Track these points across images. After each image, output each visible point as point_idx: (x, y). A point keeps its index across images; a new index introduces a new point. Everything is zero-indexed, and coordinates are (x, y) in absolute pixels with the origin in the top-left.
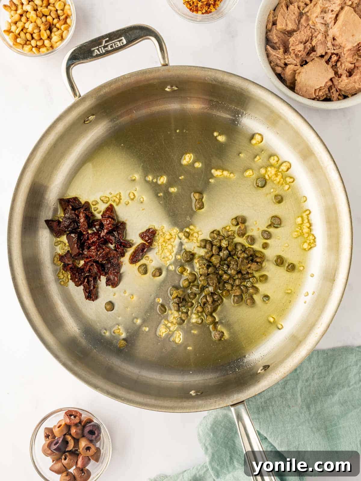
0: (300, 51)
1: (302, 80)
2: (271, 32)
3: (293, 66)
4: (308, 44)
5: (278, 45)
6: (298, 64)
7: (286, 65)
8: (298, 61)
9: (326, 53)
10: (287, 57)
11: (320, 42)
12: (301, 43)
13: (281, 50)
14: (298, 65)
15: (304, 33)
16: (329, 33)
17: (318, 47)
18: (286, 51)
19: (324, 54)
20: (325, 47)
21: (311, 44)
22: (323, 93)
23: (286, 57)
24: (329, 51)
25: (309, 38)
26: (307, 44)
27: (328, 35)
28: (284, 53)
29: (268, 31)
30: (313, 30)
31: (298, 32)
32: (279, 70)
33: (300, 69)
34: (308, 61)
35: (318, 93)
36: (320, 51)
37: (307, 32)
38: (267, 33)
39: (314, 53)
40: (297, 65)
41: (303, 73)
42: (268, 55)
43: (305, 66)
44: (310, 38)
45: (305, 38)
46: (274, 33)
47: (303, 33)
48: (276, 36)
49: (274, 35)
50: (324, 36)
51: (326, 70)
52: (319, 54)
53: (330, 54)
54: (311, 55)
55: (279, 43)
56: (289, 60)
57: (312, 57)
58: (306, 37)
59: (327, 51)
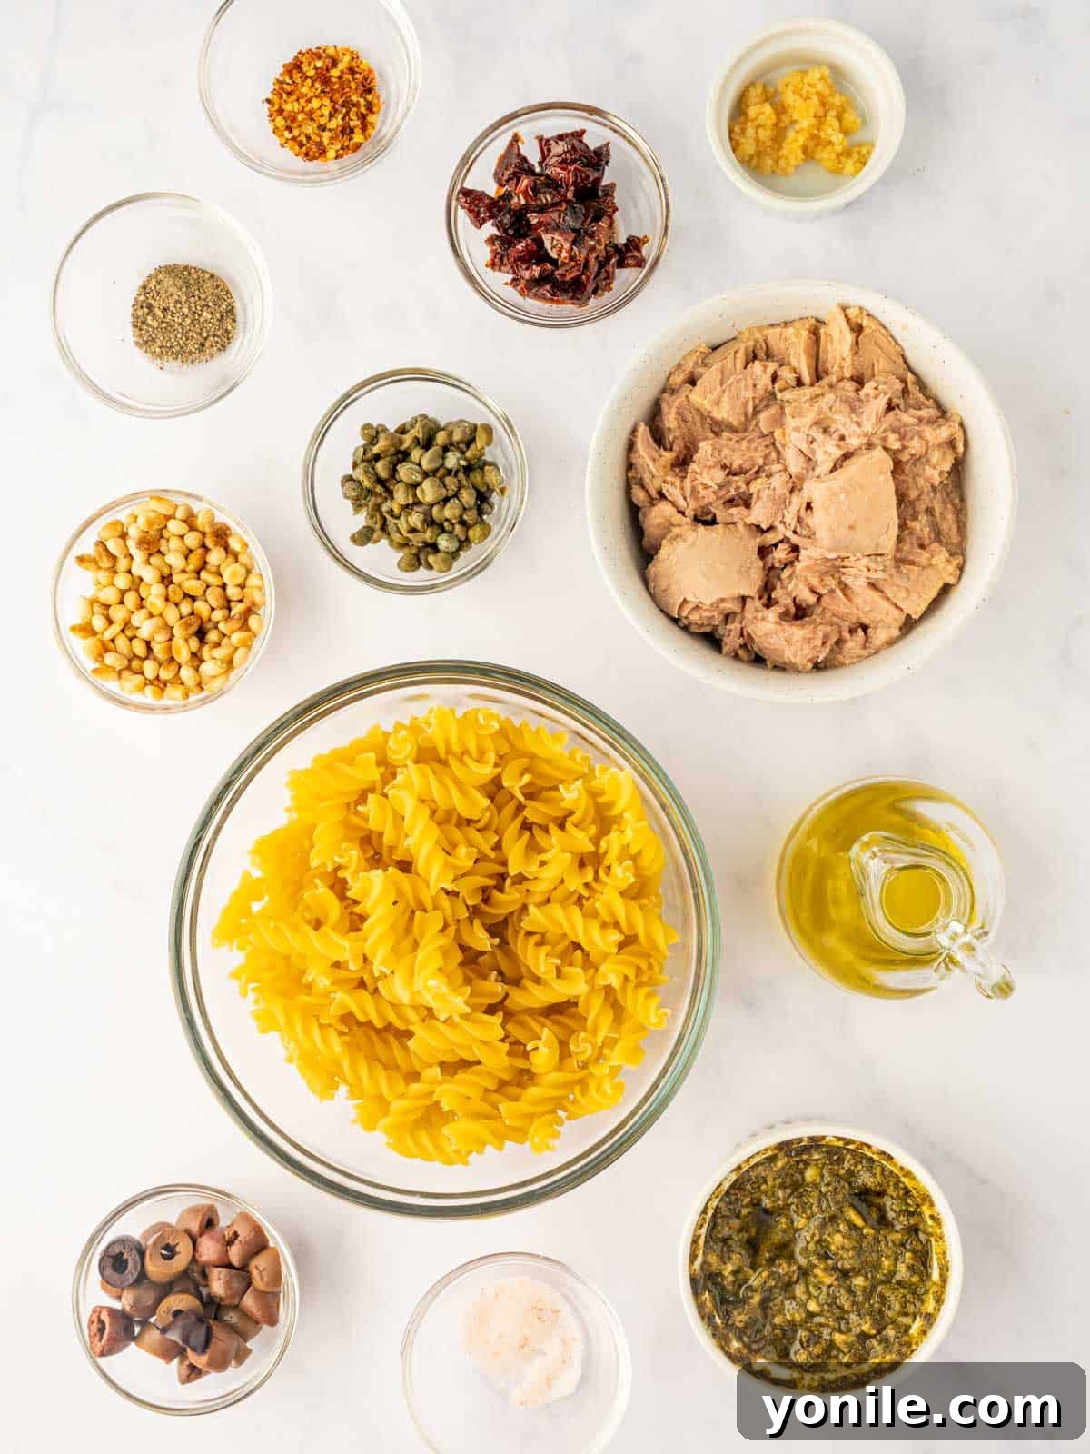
0: (706, 487)
1: (672, 557)
2: (674, 397)
3: (673, 510)
4: (739, 481)
5: (671, 438)
6: (689, 512)
7: (662, 496)
8: (691, 507)
9: (771, 528)
10: (673, 480)
11: (771, 492)
12: (724, 467)
13: (668, 456)
14: (687, 514)
15: (748, 448)
16: (805, 486)
17: (760, 504)
18: (682, 463)
19: (764, 527)
20: (776, 514)
21: (748, 484)
22: (701, 618)
23: (669, 479)
24: (780, 527)
25: (753, 466)
26: (736, 478)
27: (800, 490)
28: (673, 466)
29: (668, 389)
30: (774, 455)
31: (735, 437)
32: (639, 496)
33: (686, 527)
34: (718, 519)
35: (689, 613)
36: (759, 514)
37: (756, 449)
38: (664, 391)
39: (742, 510)
40: (683, 513)
41: (685, 541)
42: (631, 447)
43: (701, 528)
44: (756, 468)
45: (741, 462)
46: (676, 404)
47: (744, 448)
48: (679, 413)
49: (674, 410)
50: (790, 485)
51: (744, 572)
52: (752, 520)
53: (781, 537)
54: (734, 511)
55: (677, 434)
56: (671, 489)
57: (732, 515)
58: (745, 461)
59: (777, 524)
